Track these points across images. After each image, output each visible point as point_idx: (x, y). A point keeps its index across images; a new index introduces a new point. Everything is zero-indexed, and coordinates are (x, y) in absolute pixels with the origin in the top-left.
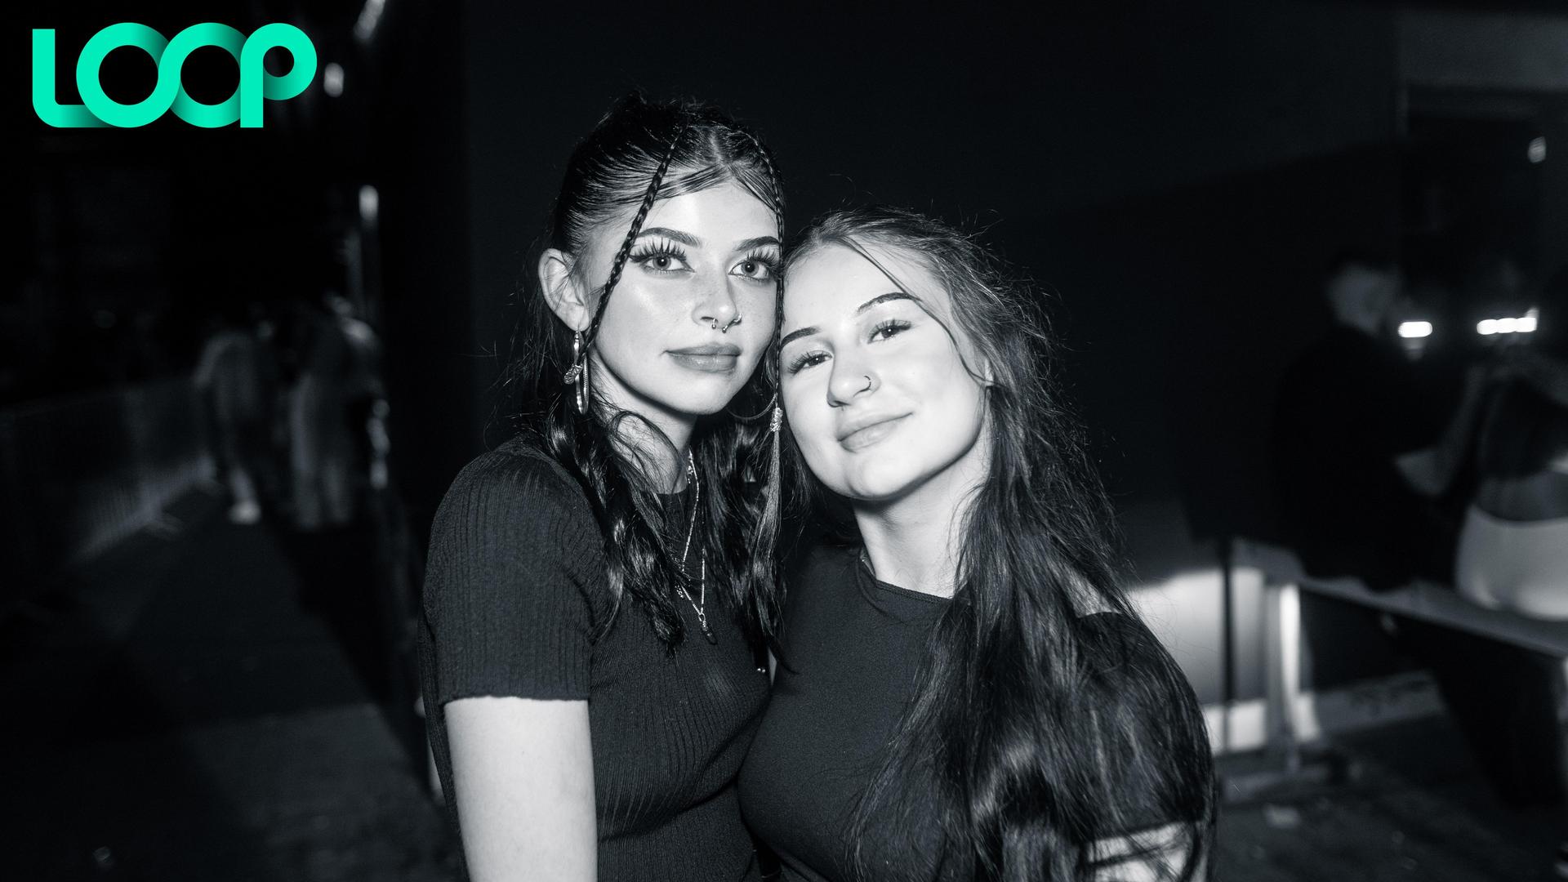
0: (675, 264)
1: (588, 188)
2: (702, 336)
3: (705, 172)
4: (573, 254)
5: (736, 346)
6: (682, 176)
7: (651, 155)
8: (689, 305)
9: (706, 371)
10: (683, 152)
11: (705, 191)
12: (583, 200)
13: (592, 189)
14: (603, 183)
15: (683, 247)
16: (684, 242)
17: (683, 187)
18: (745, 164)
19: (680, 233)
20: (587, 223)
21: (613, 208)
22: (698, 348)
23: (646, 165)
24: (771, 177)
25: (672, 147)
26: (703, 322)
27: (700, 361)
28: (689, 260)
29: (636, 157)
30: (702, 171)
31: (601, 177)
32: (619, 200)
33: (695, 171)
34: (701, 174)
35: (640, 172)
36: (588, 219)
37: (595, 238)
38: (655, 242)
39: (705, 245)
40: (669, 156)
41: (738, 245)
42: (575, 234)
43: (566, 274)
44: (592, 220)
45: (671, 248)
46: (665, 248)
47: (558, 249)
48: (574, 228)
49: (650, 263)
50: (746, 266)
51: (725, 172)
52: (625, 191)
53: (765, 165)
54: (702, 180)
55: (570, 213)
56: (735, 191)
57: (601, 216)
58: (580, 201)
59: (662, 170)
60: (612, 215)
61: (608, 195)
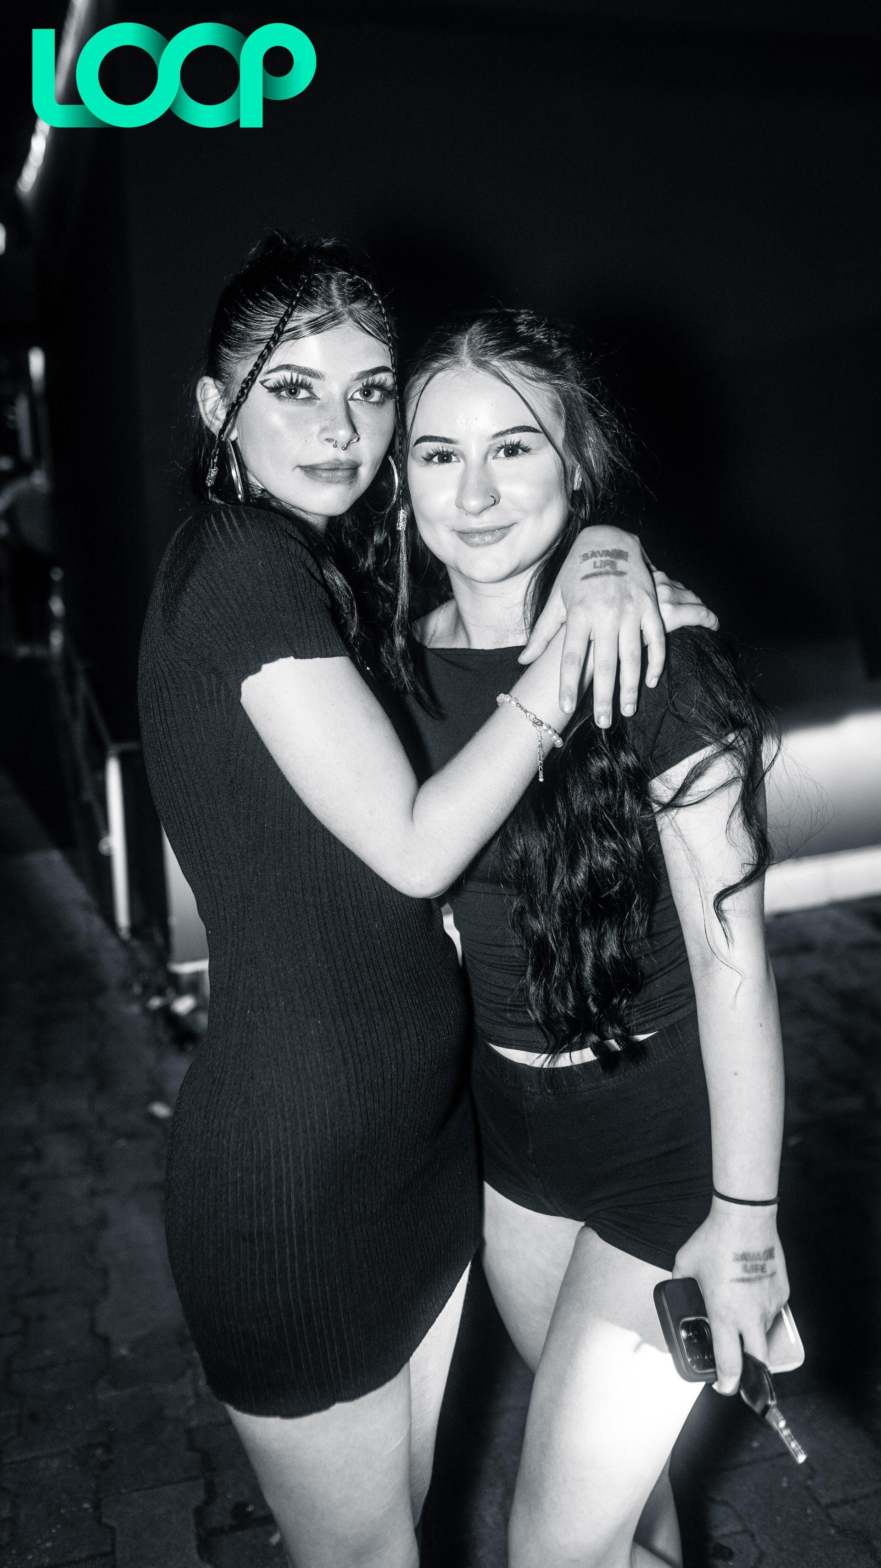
0: (303, 394)
1: (232, 328)
2: (326, 454)
3: (326, 316)
4: (223, 382)
5: (353, 462)
6: (306, 321)
7: (282, 301)
8: (316, 428)
9: (330, 481)
10: (305, 300)
11: (326, 333)
12: (229, 338)
13: (236, 329)
14: (245, 325)
15: (309, 380)
16: (310, 376)
17: (307, 329)
18: (360, 306)
19: (306, 369)
20: (233, 358)
21: (252, 346)
22: (323, 464)
23: (278, 310)
24: (383, 315)
25: (298, 295)
26: (326, 443)
27: (325, 474)
28: (315, 390)
29: (271, 303)
30: (324, 316)
31: (243, 319)
32: (257, 340)
33: (318, 315)
34: (323, 317)
35: (273, 316)
36: (233, 355)
37: (239, 370)
38: (286, 377)
39: (326, 378)
40: (294, 303)
41: (355, 376)
42: (224, 365)
43: (219, 396)
44: (236, 355)
45: (300, 381)
46: (294, 381)
47: (211, 376)
48: (223, 361)
49: (284, 393)
50: (364, 393)
51: (343, 315)
52: (262, 333)
53: (378, 305)
54: (323, 324)
55: (220, 348)
56: (352, 330)
57: (242, 353)
58: (227, 338)
59: (288, 315)
60: (252, 352)
61: (248, 335)
